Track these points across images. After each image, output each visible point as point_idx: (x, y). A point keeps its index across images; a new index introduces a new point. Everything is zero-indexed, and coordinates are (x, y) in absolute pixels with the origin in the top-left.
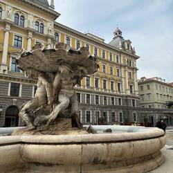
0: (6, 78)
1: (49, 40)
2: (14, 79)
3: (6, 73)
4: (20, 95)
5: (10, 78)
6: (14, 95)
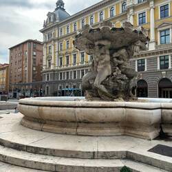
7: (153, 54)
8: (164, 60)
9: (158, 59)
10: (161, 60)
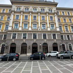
0: (41, 32)
1: (55, 14)
2: (44, 32)
3: (40, 30)
4: (47, 38)
5: (42, 32)
6: (45, 38)
7: (21, 31)
8: (25, 35)
9: (23, 34)
10: (23, 35)
